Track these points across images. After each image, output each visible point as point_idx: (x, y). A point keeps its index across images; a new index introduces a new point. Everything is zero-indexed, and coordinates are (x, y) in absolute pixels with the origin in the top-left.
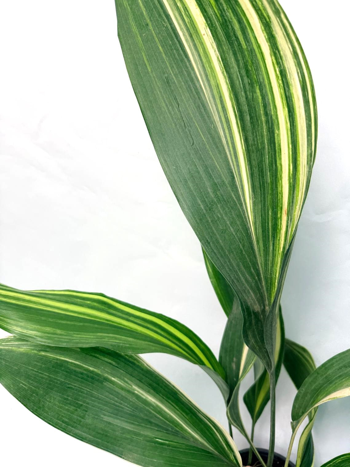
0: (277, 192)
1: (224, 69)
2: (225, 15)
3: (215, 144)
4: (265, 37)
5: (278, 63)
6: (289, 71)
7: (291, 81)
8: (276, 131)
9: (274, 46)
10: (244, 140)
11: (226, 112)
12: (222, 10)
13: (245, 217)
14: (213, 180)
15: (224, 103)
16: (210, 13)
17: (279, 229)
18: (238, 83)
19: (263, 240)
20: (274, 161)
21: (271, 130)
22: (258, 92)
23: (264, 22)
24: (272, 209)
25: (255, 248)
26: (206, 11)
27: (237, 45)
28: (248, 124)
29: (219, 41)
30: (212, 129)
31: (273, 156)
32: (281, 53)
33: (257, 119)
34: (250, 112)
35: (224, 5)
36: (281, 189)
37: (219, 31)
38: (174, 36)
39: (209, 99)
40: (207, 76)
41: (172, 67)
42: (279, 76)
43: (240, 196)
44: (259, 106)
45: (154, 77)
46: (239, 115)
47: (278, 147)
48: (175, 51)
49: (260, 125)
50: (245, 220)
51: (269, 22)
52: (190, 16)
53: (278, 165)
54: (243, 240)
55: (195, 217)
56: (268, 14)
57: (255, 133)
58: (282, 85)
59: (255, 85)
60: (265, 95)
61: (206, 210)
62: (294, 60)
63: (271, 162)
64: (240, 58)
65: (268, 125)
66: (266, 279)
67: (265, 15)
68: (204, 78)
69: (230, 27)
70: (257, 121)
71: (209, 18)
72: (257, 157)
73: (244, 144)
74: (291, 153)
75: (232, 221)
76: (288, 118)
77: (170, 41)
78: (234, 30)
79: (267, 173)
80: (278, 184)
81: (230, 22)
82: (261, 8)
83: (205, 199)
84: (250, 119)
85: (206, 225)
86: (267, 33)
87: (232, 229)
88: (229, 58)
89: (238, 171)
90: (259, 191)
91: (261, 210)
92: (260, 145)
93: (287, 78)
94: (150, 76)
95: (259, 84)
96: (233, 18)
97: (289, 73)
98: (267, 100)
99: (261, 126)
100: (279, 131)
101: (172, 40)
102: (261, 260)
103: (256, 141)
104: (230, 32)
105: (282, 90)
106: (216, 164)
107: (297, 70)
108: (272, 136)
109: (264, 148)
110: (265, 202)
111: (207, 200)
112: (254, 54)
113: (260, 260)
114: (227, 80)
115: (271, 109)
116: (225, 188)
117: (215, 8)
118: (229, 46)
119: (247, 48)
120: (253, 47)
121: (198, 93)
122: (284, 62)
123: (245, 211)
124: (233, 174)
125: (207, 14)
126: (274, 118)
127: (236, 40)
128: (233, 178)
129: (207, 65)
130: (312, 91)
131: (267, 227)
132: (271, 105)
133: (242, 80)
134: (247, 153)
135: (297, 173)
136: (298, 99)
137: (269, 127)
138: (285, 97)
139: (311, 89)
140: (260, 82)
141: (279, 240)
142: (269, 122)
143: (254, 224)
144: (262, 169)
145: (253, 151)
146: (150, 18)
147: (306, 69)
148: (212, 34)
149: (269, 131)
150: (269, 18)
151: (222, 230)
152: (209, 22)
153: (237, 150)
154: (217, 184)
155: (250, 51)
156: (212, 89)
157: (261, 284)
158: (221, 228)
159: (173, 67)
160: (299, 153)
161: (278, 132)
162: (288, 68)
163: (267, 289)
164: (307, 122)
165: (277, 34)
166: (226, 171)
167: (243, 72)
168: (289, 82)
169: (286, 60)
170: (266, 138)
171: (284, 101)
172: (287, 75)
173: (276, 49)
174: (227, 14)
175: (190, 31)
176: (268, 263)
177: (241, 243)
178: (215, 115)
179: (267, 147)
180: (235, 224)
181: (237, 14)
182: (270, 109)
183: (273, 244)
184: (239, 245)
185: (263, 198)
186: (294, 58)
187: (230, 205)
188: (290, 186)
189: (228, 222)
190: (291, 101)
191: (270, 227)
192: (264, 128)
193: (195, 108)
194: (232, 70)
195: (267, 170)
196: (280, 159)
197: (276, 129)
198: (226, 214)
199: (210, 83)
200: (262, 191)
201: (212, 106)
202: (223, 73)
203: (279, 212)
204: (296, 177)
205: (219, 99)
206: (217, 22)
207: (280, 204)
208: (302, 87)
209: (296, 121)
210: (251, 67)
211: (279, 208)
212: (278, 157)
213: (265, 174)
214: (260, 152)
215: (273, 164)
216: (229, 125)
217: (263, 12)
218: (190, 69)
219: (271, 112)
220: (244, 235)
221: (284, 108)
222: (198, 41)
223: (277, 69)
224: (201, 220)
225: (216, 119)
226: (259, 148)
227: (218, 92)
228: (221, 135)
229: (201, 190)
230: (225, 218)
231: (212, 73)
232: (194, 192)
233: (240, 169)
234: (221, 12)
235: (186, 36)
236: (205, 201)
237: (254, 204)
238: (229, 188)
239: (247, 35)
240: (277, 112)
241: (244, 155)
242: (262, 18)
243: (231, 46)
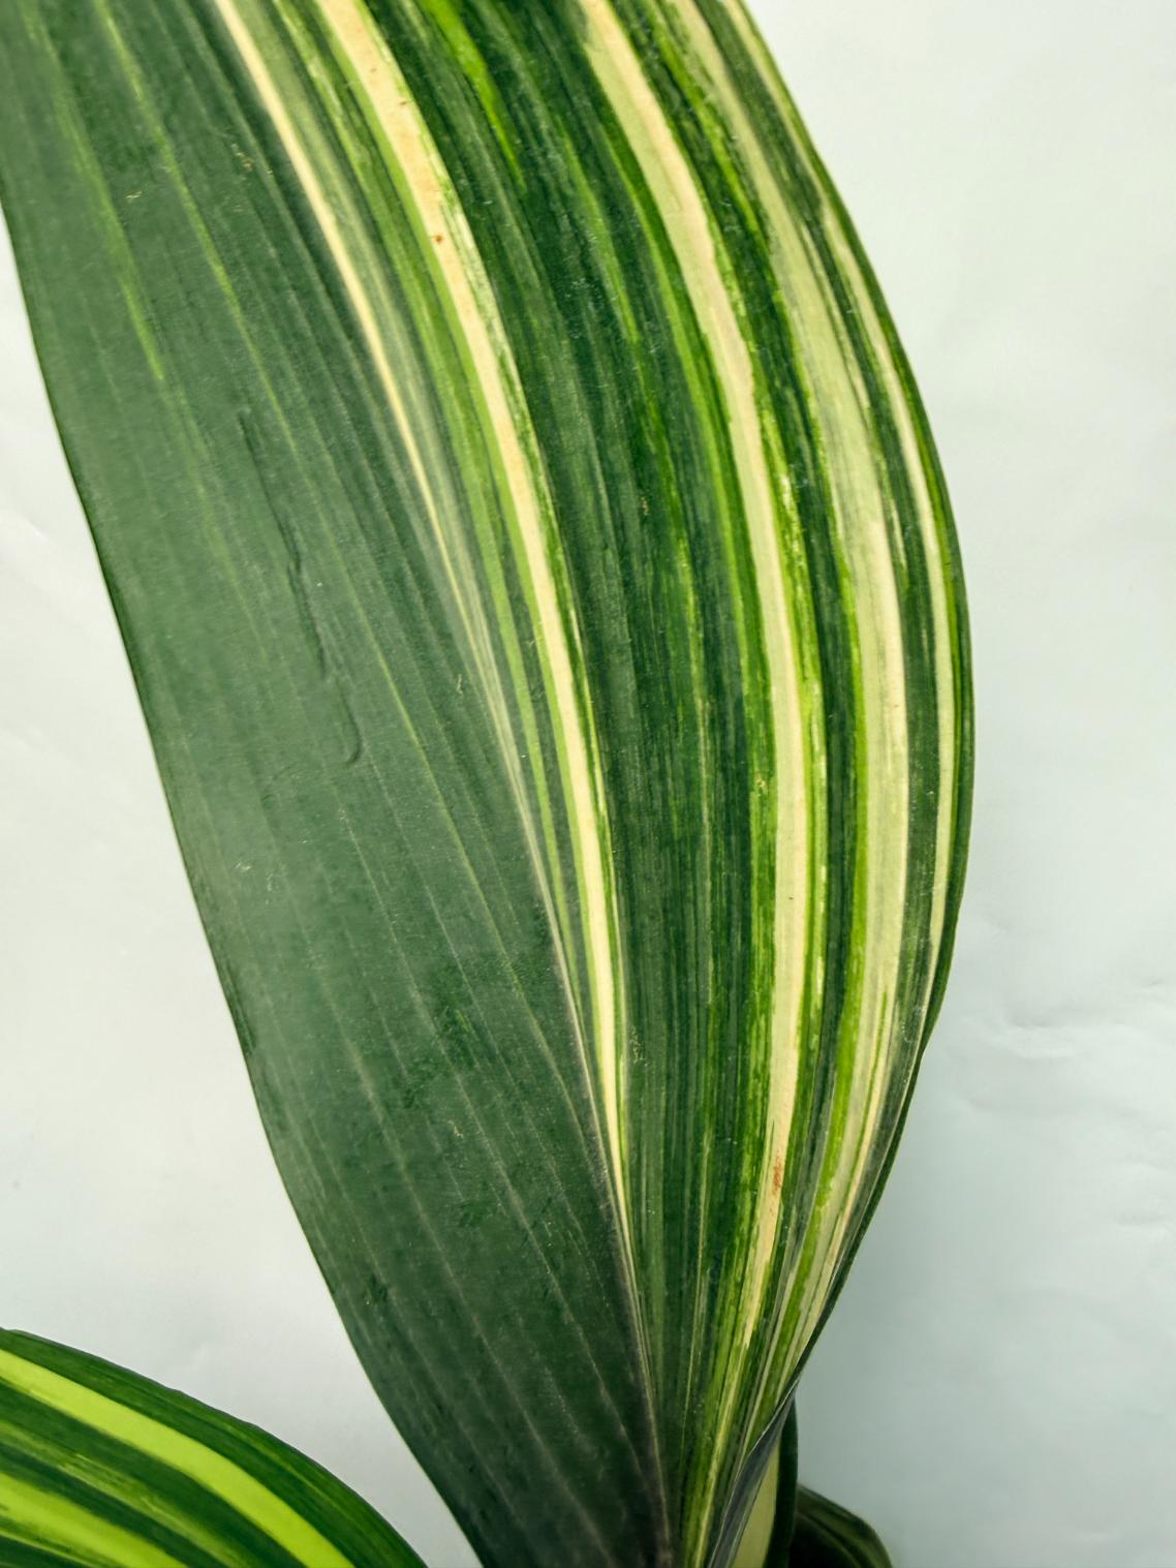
0: (745, 1064)
1: (528, 420)
2: (540, 160)
3: (466, 763)
4: (734, 307)
5: (792, 454)
6: (843, 507)
7: (851, 558)
8: (759, 782)
9: (776, 362)
10: (604, 774)
11: (529, 626)
12: (525, 132)
13: (590, 1137)
14: (440, 946)
15: (523, 582)
16: (469, 140)
17: (742, 1235)
18: (590, 499)
19: (668, 1257)
20: (736, 915)
21: (732, 765)
22: (683, 569)
23: (734, 232)
24: (717, 1131)
25: (629, 1284)
26: (449, 128)
27: (594, 316)
28: (626, 707)
29: (511, 280)
30: (458, 695)
31: (736, 892)
32: (813, 406)
33: (668, 695)
34: (638, 654)
35: (540, 110)
36: (761, 1058)
37: (510, 232)
38: (290, 222)
39: (451, 548)
40: (445, 439)
41: (277, 376)
42: (794, 516)
43: (574, 1033)
44: (685, 638)
45: (179, 411)
46: (587, 651)
47: (761, 854)
48: (293, 298)
49: (681, 728)
50: (586, 1152)
51: (759, 237)
52: (369, 139)
53: (757, 940)
54: (568, 1253)
55: (323, 1146)
56: (755, 193)
57: (655, 760)
58: (803, 563)
59: (673, 533)
60: (714, 594)
61: (388, 1106)
62: (872, 458)
63: (725, 914)
64: (607, 386)
65: (718, 736)
66: (670, 1433)
67: (740, 196)
68: (433, 450)
69: (565, 222)
70: (672, 705)
71: (464, 160)
72: (661, 871)
73: (606, 794)
74: (821, 906)
75: (522, 1157)
76: (823, 739)
77: (269, 244)
78: (582, 243)
79: (700, 959)
80: (750, 1031)
81: (564, 198)
82: (723, 159)
83: (387, 1045)
84: (639, 687)
85: (377, 1187)
86: (744, 289)
87: (516, 1200)
88: (556, 374)
89: (570, 909)
90: (664, 1026)
91: (666, 1120)
92: (675, 818)
93: (831, 533)
94: (160, 406)
95: (689, 532)
96: (581, 180)
97: (846, 516)
98: (722, 619)
99: (686, 735)
100: (772, 781)
101: (281, 240)
102: (653, 1346)
103: (659, 794)
104: (565, 250)
105: (800, 589)
106: (466, 864)
107: (886, 511)
108: (737, 798)
109: (695, 839)
110: (686, 1090)
111: (401, 1049)
112: (672, 381)
113: (646, 1343)
114: (542, 479)
115: (739, 666)
116: (499, 994)
117: (492, 117)
118: (559, 316)
119: (644, 345)
120: (671, 344)
121: (398, 516)
122: (820, 453)
123: (589, 1106)
124: (546, 923)
125: (456, 143)
126: (753, 716)
127: (593, 294)
128: (545, 940)
129: (447, 388)
130: (956, 637)
131: (688, 1205)
132: (744, 648)
133: (613, 496)
134: (615, 838)
135: (843, 1016)
136: (881, 654)
137: (723, 752)
138: (813, 625)
139: (950, 622)
140: (697, 525)
141: (740, 1285)
142: (724, 725)
143: (631, 1176)
144: (680, 937)
145: (643, 839)
146: (166, 120)
147: (936, 518)
148: (477, 240)
149: (724, 770)
150: (761, 219)
151: (463, 1207)
152: (464, 182)
153: (569, 810)
154: (460, 967)
155: (655, 361)
156: (468, 505)
157: (642, 1452)
158: (459, 1195)
159: (283, 374)
160: (863, 921)
161: (768, 783)
162: (838, 486)
163: (670, 1477)
164: (915, 785)
165: (795, 304)
166: (511, 908)
167: (620, 454)
168: (842, 560)
169: (833, 444)
170: (709, 796)
171: (806, 647)
172: (835, 523)
173: (789, 380)
174: (550, 156)
175: (369, 211)
176: (682, 1362)
177: (555, 1267)
178: (474, 631)
179: (707, 837)
180: (536, 1174)
181: (599, 166)
182: (734, 667)
183: (713, 1291)
184: (549, 1280)
185: (676, 1066)
186: (877, 444)
187: (516, 1080)
188: (805, 1066)
189: (499, 1166)
190: (841, 650)
191: (702, 1207)
192: (702, 747)
193: (380, 582)
194: (565, 434)
195: (704, 944)
196: (769, 917)
197: (756, 769)
198: (492, 1122)
199: (459, 474)
200: (677, 1031)
201: (461, 585)
202: (523, 438)
203: (747, 1158)
204: (839, 1032)
205: (497, 557)
206: (504, 186)
207: (755, 1125)
208: (904, 599)
209: (858, 763)
210: (657, 438)
211: (746, 1139)
212: (760, 903)
213: (691, 959)
214: (673, 852)
215: (733, 930)
216: (542, 688)
217: (732, 178)
218: (366, 393)
219: (741, 681)
220: (578, 1225)
221: (804, 678)
222: (407, 263)
223: (786, 482)
224: (349, 1164)
225: (479, 650)
226: (672, 834)
227: (494, 527)
228: (498, 727)
229: (375, 998)
230: (486, 1143)
231: (470, 431)
232: (334, 1006)
233: (582, 901)
234: (524, 140)
235: (351, 229)
236: (389, 1055)
237: (638, 1078)
238: (518, 994)
239: (647, 280)
240: (766, 688)
241: (602, 839)
242: (725, 209)
243: (566, 316)
